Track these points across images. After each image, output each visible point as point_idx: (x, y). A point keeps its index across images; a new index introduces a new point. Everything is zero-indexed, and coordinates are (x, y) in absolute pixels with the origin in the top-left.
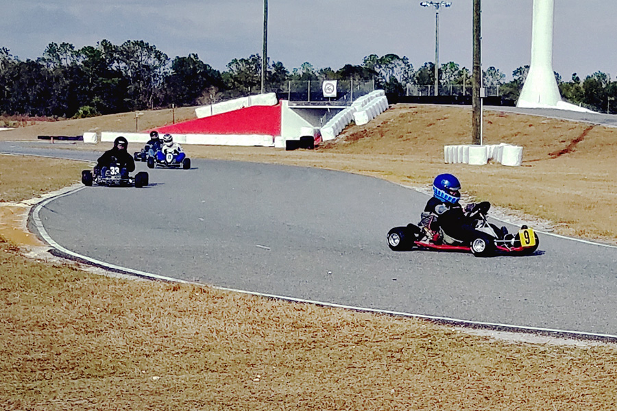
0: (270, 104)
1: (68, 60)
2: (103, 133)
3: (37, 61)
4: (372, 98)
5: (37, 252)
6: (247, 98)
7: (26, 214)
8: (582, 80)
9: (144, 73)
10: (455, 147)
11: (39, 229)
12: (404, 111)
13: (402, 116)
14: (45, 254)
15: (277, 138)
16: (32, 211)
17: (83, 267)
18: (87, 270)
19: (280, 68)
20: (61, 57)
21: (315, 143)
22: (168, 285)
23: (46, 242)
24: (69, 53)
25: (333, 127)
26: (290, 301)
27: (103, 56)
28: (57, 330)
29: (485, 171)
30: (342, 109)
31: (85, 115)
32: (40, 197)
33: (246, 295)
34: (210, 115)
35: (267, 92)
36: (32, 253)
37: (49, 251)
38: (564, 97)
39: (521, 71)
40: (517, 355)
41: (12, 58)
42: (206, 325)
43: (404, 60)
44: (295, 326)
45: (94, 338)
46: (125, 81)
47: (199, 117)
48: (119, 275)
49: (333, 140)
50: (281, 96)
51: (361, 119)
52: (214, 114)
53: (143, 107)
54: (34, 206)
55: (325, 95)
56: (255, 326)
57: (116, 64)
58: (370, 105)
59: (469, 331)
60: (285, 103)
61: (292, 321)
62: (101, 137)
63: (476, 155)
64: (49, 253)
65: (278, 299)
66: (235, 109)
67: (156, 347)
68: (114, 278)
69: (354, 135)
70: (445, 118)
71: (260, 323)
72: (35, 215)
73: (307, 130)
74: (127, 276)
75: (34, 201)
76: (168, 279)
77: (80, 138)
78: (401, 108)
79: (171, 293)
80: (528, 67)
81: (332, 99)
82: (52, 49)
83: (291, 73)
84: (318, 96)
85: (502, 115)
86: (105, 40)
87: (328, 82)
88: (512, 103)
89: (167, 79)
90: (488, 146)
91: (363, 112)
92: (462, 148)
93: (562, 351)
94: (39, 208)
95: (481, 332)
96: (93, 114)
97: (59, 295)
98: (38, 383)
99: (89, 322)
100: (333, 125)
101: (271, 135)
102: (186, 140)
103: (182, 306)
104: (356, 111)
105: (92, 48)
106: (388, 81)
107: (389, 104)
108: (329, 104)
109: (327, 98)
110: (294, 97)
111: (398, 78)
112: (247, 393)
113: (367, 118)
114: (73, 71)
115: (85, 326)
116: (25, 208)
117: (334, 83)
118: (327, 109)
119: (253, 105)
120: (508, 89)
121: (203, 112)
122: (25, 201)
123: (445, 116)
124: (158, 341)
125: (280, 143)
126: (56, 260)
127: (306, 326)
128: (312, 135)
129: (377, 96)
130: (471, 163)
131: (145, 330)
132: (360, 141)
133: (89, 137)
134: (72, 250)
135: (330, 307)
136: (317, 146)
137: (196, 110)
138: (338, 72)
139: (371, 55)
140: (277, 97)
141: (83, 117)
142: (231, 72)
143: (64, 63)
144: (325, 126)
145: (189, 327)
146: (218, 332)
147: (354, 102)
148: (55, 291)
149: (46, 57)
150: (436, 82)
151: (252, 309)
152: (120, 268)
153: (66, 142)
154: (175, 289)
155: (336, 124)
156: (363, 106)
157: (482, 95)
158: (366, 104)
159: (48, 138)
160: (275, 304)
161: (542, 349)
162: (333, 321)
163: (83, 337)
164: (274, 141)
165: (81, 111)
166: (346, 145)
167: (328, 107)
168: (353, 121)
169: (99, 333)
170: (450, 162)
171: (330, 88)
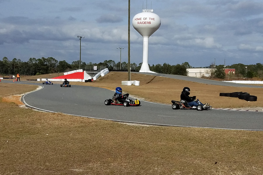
0: (81, 72)
2: (42, 79)
3: (27, 62)
5: (23, 106)
6: (76, 70)
7: (21, 98)
8: (155, 66)
9: (53, 66)
10: (124, 81)
11: (24, 101)
12: (112, 73)
15: (83, 80)
17: (33, 110)
19: (84, 63)
21: (92, 81)
23: (25, 104)
24: (35, 60)
25: (96, 77)
26: (81, 117)
27: (43, 61)
28: (25, 124)
29: (131, 87)
30: (98, 73)
32: (25, 93)
33: (70, 115)
35: (81, 69)
36: (21, 106)
37: (25, 106)
38: (151, 70)
39: (141, 64)
40: (133, 128)
41: (21, 62)
42: (60, 122)
43: (114, 62)
44: (81, 122)
46: (48, 67)
47: (65, 75)
48: (41, 111)
49: (96, 80)
50: (83, 70)
51: (103, 75)
52: (68, 74)
53: (52, 73)
54: (23, 95)
55: (94, 69)
56: (72, 122)
57: (46, 63)
59: (122, 123)
60: (85, 72)
63: (129, 83)
66: (73, 73)
67: (48, 127)
69: (100, 79)
70: (122, 75)
72: (23, 98)
73: (90, 78)
74: (43, 111)
75: (23, 94)
76: (53, 112)
77: (37, 80)
81: (96, 70)
82: (31, 59)
84: (93, 70)
85: (135, 74)
86: (43, 57)
88: (138, 71)
89: (58, 66)
90: (132, 81)
91: (103, 73)
92: (127, 82)
93: (143, 127)
95: (125, 123)
96: (40, 74)
97: (27, 116)
98: (19, 136)
99: (33, 122)
103: (55, 118)
104: (101, 73)
105: (40, 59)
106: (110, 66)
107: (109, 71)
110: (87, 70)
111: (112, 66)
112: (68, 138)
114: (35, 65)
116: (21, 96)
117: (96, 67)
119: (77, 72)
120: (138, 68)
122: (21, 94)
126: (27, 108)
127: (84, 122)
130: (128, 85)
131: (46, 124)
132: (102, 80)
135: (90, 118)
137: (64, 73)
138: (98, 64)
142: (73, 65)
143: (33, 62)
144: (94, 77)
145: (56, 123)
146: (63, 124)
147: (101, 71)
148: (26, 115)
149: (29, 61)
150: (121, 66)
151: (71, 119)
153: (33, 81)
154: (54, 114)
157: (130, 69)
158: (104, 71)
159: (29, 80)
160: (77, 117)
161: (138, 127)
162: (90, 121)
163: (31, 125)
165: (37, 74)
166: (99, 81)
167: (95, 72)
168: (101, 76)
169: (35, 124)
170: (123, 85)
171: (95, 68)
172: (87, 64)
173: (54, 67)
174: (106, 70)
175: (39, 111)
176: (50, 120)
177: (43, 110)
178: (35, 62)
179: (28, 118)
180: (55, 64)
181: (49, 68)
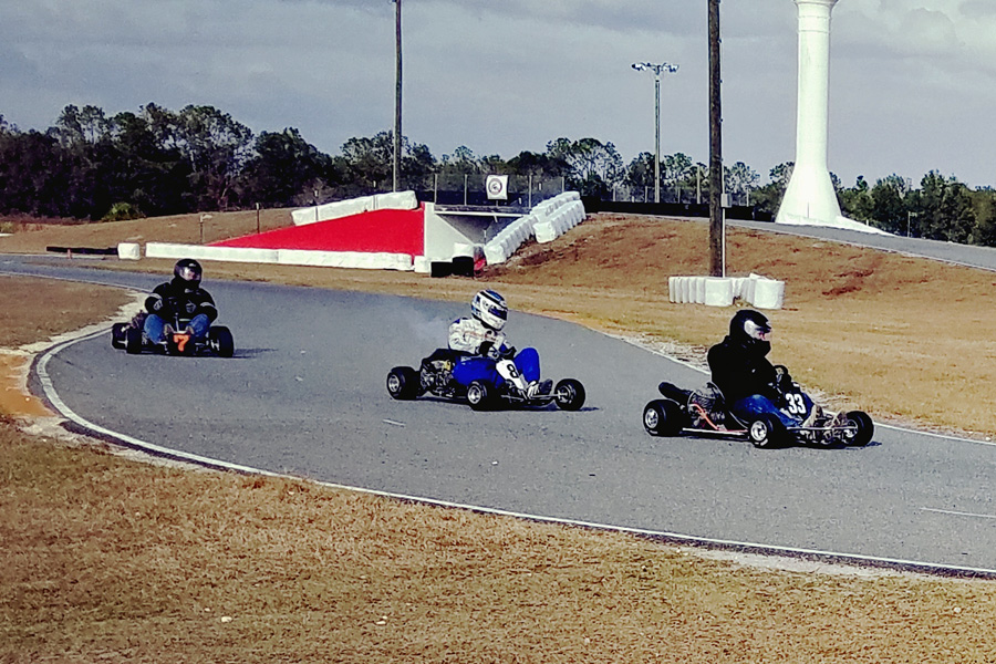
0: (407, 208)
1: (95, 132)
2: (148, 245)
3: (48, 133)
4: (561, 203)
5: (43, 426)
6: (372, 197)
7: (26, 367)
8: (871, 184)
10: (685, 278)
11: (45, 390)
12: (609, 224)
13: (606, 230)
14: (56, 429)
15: (417, 258)
16: (35, 362)
17: (115, 450)
18: (121, 454)
19: (424, 154)
20: (83, 126)
21: (476, 267)
22: (245, 478)
23: (57, 411)
24: (96, 122)
25: (502, 245)
26: (433, 505)
27: (150, 128)
28: (72, 546)
30: (517, 218)
31: (120, 216)
32: (50, 341)
33: (366, 496)
34: (314, 221)
35: (401, 189)
36: (34, 426)
37: (62, 424)
38: (846, 211)
39: (784, 169)
40: (772, 589)
41: (9, 128)
42: (304, 540)
43: (609, 148)
44: (441, 543)
45: (130, 558)
46: (184, 170)
47: (298, 224)
48: (170, 463)
49: (502, 264)
50: (422, 197)
51: (545, 233)
52: (320, 220)
53: (212, 206)
54: (40, 355)
55: (491, 196)
56: (380, 543)
57: (171, 140)
58: (557, 213)
59: (702, 553)
60: (429, 207)
61: (436, 536)
62: (145, 250)
63: (716, 292)
64: (62, 428)
65: (416, 502)
66: (354, 213)
67: (227, 572)
68: (163, 467)
69: (533, 257)
70: (670, 236)
71: (387, 538)
72: (41, 370)
73: (463, 248)
74: (182, 464)
75: (39, 346)
76: (247, 469)
77: (114, 251)
78: (604, 220)
79: (250, 492)
80: (792, 164)
81: (501, 202)
82: (70, 115)
83: (440, 162)
84: (480, 197)
85: (753, 234)
86: (152, 104)
87: (495, 177)
88: (769, 217)
89: (249, 166)
90: (734, 280)
91: (547, 224)
92: (695, 281)
93: (836, 582)
94: (46, 358)
95: (719, 555)
96: (133, 215)
97: (77, 491)
98: (43, 626)
99: (123, 533)
100: (503, 241)
101: (410, 254)
102: (277, 258)
103: (269, 511)
104: (537, 221)
105: (132, 115)
106: (585, 177)
107: (587, 212)
108: (496, 211)
109: (493, 202)
110: (445, 198)
111: (600, 173)
112: (365, 643)
113: (554, 233)
114: (105, 146)
115: (116, 540)
116: (25, 359)
117: (504, 179)
118: (492, 217)
119: (380, 208)
120: (762, 197)
121: (303, 216)
122: (25, 347)
123: (672, 233)
124: (230, 563)
125: (422, 265)
126: (72, 438)
127: (458, 544)
128: (472, 256)
129: (568, 201)
130: (709, 303)
131: (210, 547)
132: (543, 266)
133: (127, 251)
134: (97, 423)
135: (494, 515)
136: (478, 272)
137: (294, 213)
138: (510, 162)
139: (560, 139)
140: (417, 198)
141: (118, 220)
142: (348, 158)
143: (88, 136)
144: (491, 242)
145: (278, 542)
146: (322, 551)
147: (534, 208)
148: (70, 485)
149: (62, 127)
150: (657, 182)
151: (376, 517)
152: (172, 452)
153: (91, 256)
154: (257, 486)
155: (507, 241)
156: (547, 214)
157: (725, 202)
158: (552, 211)
159: (64, 250)
160: (412, 509)
161: (807, 580)
162: (498, 537)
163: (114, 557)
164: (413, 263)
165: (114, 210)
166: (522, 273)
167: (495, 214)
168: (533, 237)
169: (138, 550)
170: (678, 301)
171: (497, 186)
173: (223, 168)
174: (568, 205)
175: (159, 462)
176: (233, 524)
177: (179, 454)
178: (96, 135)
179: (85, 506)
180: (232, 147)
181: (195, 175)
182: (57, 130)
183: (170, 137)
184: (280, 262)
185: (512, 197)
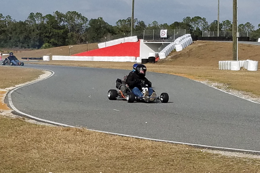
0: (134, 42)
1: (39, 21)
2: (53, 56)
3: (25, 22)
4: (184, 38)
5: (6, 113)
6: (123, 38)
7: (5, 95)
9: (77, 29)
10: (224, 61)
11: (9, 101)
12: (200, 44)
13: (199, 47)
14: (9, 114)
15: (138, 58)
16: (8, 93)
18: (28, 121)
19: (142, 24)
20: (36, 19)
21: (156, 60)
22: (64, 128)
23: (11, 108)
24: (40, 18)
25: (165, 52)
26: (123, 136)
27: (56, 19)
28: (8, 150)
29: (239, 73)
30: (170, 43)
31: (46, 47)
32: (15, 86)
33: (101, 133)
34: (105, 47)
35: (133, 35)
36: (3, 113)
37: (11, 112)
41: (13, 20)
42: (79, 148)
44: (123, 148)
45: (25, 154)
46: (66, 32)
47: (100, 48)
48: (42, 124)
49: (165, 59)
50: (139, 38)
51: (179, 48)
52: (107, 46)
53: (75, 43)
54: (10, 91)
55: (161, 36)
56: (104, 148)
57: (63, 23)
58: (183, 41)
59: (210, 151)
60: (142, 41)
61: (122, 146)
62: (52, 58)
63: (235, 66)
64: (12, 113)
65: (117, 135)
66: (118, 44)
67: (54, 158)
68: (39, 125)
69: (174, 56)
70: (221, 48)
71: (106, 147)
72: (9, 95)
73: (152, 54)
74: (47, 124)
75: (11, 88)
76: (66, 125)
77: (41, 59)
79: (65, 132)
81: (165, 38)
82: (32, 16)
84: (158, 37)
85: (249, 46)
86: (57, 11)
87: (163, 30)
89: (87, 30)
90: (241, 61)
91: (180, 45)
94: (13, 91)
96: (49, 47)
97: (12, 133)
99: (24, 146)
100: (165, 51)
101: (135, 56)
102: (93, 59)
103: (70, 138)
104: (176, 44)
105: (51, 15)
107: (193, 41)
108: (163, 41)
109: (162, 38)
110: (147, 38)
111: (200, 28)
113: (182, 48)
114: (42, 27)
115: (21, 148)
116: (6, 92)
117: (166, 31)
118: (162, 43)
119: (126, 42)
121: (101, 45)
122: (7, 88)
123: (221, 46)
124: (55, 155)
125: (139, 60)
126: (14, 116)
127: (128, 148)
128: (154, 56)
129: (187, 37)
130: (232, 69)
131: (50, 150)
132: (178, 59)
133: (46, 58)
134: (22, 112)
135: (142, 139)
136: (157, 62)
137: (98, 45)
138: (170, 25)
139: (187, 17)
140: (138, 38)
141: (45, 48)
142: (118, 26)
143: (37, 22)
144: (161, 52)
145: (72, 148)
146: (85, 151)
147: (175, 40)
148: (10, 131)
149: (29, 20)
150: (218, 30)
151: (103, 140)
152: (44, 120)
153: (35, 60)
154: (68, 130)
155: (166, 51)
156: (180, 42)
157: (238, 36)
158: (181, 41)
159: (26, 59)
160: (115, 137)
161: (245, 160)
162: (142, 146)
163: (20, 153)
164: (136, 60)
165: (44, 46)
166: (171, 61)
167: (162, 42)
168: (175, 50)
169: (27, 151)
170: (222, 69)
171: (164, 33)
172: (147, 25)
173: (78, 31)
174: (187, 38)
175: (39, 123)
176: (58, 143)
177: (46, 121)
178: (40, 22)
179: (13, 138)
180: (82, 24)
181: (69, 34)
182: (28, 21)
183: (63, 22)
184: (94, 60)
185: (168, 37)
